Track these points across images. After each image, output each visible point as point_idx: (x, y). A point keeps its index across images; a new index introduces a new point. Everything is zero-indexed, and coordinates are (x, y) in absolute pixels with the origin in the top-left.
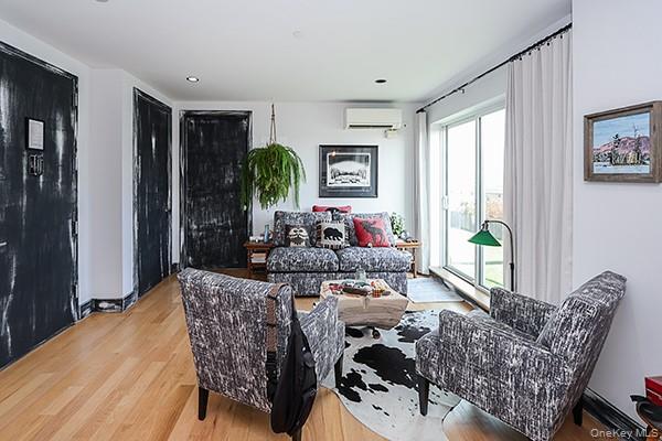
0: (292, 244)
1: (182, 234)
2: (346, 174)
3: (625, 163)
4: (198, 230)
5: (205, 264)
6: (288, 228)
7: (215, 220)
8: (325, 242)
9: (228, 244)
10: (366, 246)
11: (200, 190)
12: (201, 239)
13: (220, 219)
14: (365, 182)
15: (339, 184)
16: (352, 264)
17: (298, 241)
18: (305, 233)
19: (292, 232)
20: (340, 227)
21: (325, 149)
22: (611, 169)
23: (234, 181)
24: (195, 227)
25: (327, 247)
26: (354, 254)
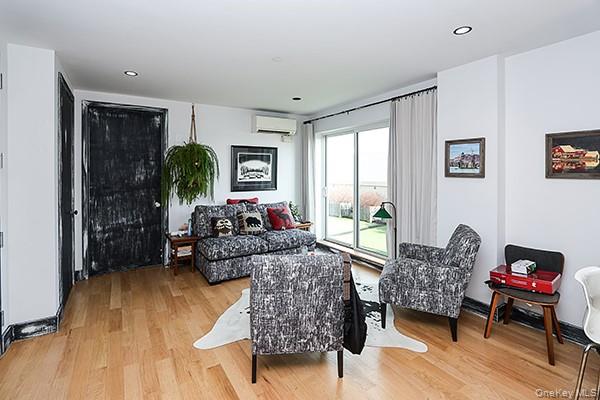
0: (221, 234)
1: (86, 237)
2: (253, 171)
3: (467, 168)
4: (104, 232)
5: (113, 267)
6: (214, 221)
7: (124, 219)
8: (248, 229)
9: (139, 242)
10: (280, 229)
11: (105, 188)
12: (107, 240)
13: (130, 217)
14: (268, 178)
15: (248, 180)
16: (278, 244)
17: (225, 230)
18: (229, 223)
19: (219, 224)
20: (258, 216)
21: (235, 148)
22: (460, 171)
23: (146, 178)
24: (99, 228)
25: (250, 233)
26: (278, 237)
